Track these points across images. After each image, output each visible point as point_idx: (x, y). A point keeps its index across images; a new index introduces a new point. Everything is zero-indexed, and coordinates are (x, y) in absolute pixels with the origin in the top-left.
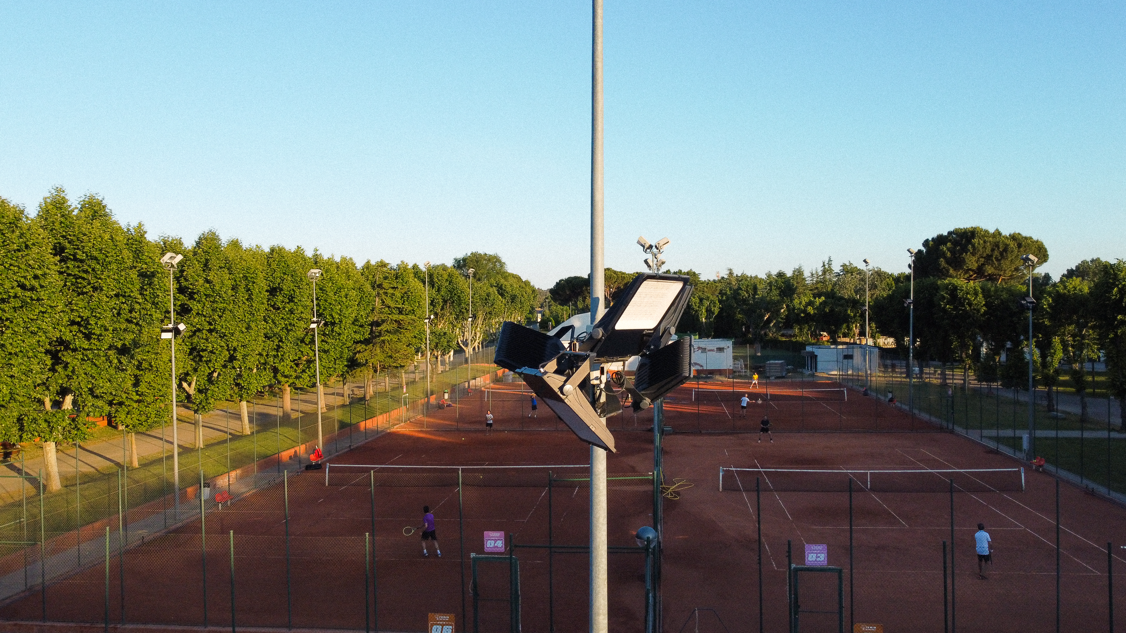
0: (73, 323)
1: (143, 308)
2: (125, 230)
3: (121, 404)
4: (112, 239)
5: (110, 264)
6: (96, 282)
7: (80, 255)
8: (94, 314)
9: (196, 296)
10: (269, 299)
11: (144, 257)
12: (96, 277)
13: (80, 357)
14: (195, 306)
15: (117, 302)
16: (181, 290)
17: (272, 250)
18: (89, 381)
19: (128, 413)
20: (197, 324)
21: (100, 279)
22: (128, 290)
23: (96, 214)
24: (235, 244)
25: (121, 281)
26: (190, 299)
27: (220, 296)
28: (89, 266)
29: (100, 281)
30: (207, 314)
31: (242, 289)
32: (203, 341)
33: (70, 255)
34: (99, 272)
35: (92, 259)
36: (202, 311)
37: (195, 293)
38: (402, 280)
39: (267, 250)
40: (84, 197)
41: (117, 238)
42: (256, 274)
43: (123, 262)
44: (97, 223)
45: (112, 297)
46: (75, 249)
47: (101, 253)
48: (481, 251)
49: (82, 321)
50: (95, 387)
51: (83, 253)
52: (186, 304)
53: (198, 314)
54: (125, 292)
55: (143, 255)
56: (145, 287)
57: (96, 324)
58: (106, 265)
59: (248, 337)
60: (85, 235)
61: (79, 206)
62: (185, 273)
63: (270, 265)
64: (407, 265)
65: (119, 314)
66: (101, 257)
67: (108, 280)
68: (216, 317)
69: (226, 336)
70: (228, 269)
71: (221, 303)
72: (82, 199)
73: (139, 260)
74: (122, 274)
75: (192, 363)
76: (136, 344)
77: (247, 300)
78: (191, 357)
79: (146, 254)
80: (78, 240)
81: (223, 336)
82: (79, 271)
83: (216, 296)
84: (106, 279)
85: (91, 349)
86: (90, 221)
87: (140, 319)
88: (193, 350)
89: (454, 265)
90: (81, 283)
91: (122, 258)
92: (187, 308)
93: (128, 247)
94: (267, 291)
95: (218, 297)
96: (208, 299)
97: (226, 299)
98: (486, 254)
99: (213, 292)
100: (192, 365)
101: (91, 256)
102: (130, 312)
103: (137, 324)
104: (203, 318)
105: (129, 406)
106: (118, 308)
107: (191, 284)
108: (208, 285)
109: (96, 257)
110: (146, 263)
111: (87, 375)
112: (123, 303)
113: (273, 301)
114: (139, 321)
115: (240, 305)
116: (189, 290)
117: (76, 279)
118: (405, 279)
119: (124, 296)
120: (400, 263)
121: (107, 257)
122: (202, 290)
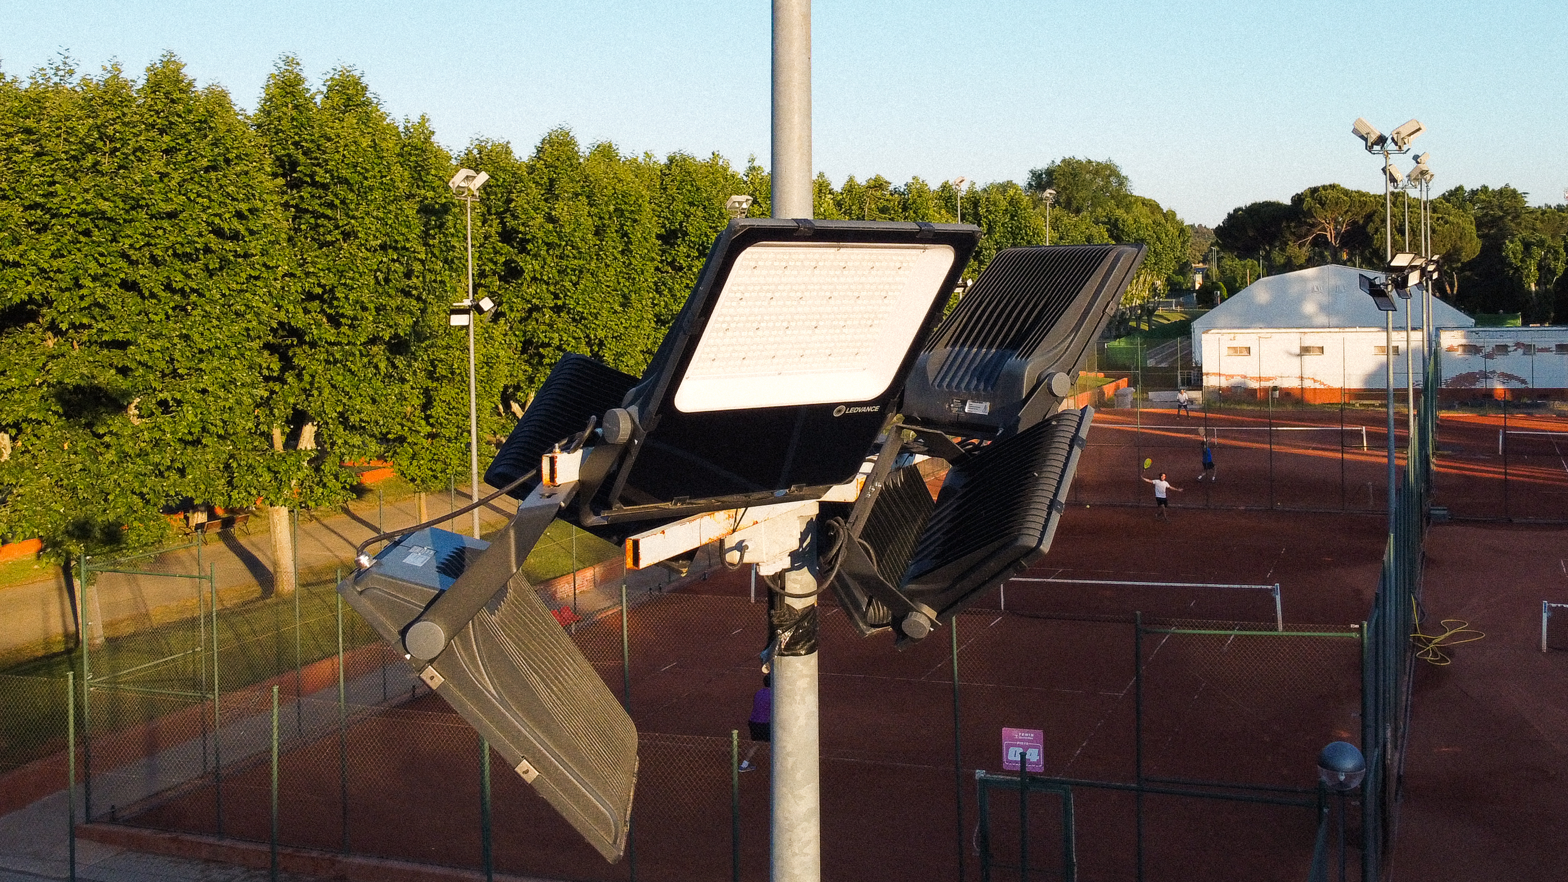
0: (310, 297)
1: (429, 270)
2: (401, 129)
3: (401, 440)
4: (375, 146)
5: (371, 190)
6: (346, 225)
7: (322, 176)
8: (343, 281)
9: (529, 246)
10: (664, 252)
11: (431, 177)
12: (347, 215)
13: (323, 357)
14: (529, 266)
15: (385, 259)
16: (507, 236)
17: (671, 160)
18: (338, 401)
19: (413, 457)
20: (534, 298)
21: (353, 217)
22: (400, 238)
23: (351, 103)
24: (606, 152)
25: (390, 222)
26: (520, 252)
27: (572, 246)
28: (336, 195)
29: (353, 221)
30: (549, 278)
31: (612, 234)
32: (543, 327)
33: (306, 175)
34: (352, 206)
35: (340, 183)
36: (541, 274)
37: (528, 241)
38: (914, 212)
39: (663, 160)
40: (332, 72)
41: (384, 145)
42: (640, 206)
43: (394, 187)
44: (351, 119)
45: (376, 250)
46: (313, 165)
47: (355, 172)
48: (1081, 157)
49: (324, 293)
50: (348, 411)
51: (326, 172)
52: (515, 262)
53: (534, 279)
54: (396, 241)
55: (428, 174)
56: (432, 232)
57: (347, 298)
58: (365, 193)
59: (624, 321)
60: (329, 139)
61: (325, 89)
62: (512, 205)
63: (665, 189)
64: (924, 184)
65: (387, 280)
66: (354, 178)
67: (367, 220)
68: (567, 284)
69: (585, 319)
70: (588, 197)
71: (575, 258)
72: (328, 77)
73: (421, 184)
74: (391, 208)
75: (527, 368)
76: (418, 334)
77: (622, 252)
78: (525, 356)
79: (433, 172)
80: (319, 149)
81: (578, 319)
82: (320, 205)
83: (566, 245)
84: (362, 218)
85: (339, 344)
86: (341, 115)
87: (424, 289)
88: (527, 344)
89: (1029, 184)
90: (323, 226)
91: (391, 179)
92: (516, 267)
93: (402, 160)
94: (659, 237)
95: (569, 248)
96: (551, 252)
97: (583, 250)
98: (1090, 162)
99: (560, 238)
100: (526, 371)
101: (338, 177)
102: (408, 275)
103: (419, 299)
104: (544, 287)
105: (415, 444)
106: (384, 270)
107: (523, 224)
108: (551, 226)
109: (346, 179)
110: (433, 189)
111: (336, 388)
112: (393, 261)
113: (670, 254)
114: (421, 293)
115: (609, 263)
116: (520, 236)
117: (317, 218)
118: (921, 211)
119: (395, 249)
120: (910, 181)
121: (366, 178)
122: (540, 234)
